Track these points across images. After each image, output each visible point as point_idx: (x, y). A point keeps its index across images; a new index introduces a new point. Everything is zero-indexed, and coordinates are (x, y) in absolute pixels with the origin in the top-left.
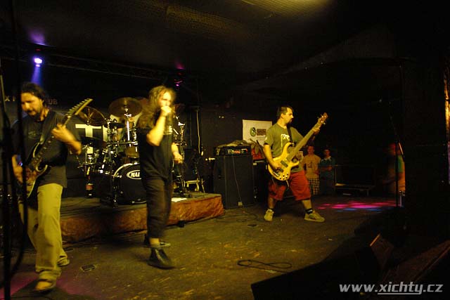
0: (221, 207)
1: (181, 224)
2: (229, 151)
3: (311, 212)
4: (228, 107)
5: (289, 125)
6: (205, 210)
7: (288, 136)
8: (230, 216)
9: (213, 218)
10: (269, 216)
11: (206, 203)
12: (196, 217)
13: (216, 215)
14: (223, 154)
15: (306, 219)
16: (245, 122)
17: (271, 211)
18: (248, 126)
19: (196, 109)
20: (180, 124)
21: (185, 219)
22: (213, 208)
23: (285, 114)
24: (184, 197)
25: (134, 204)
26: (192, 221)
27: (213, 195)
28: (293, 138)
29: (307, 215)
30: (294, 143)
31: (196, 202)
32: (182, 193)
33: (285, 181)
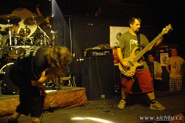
0: (85, 98)
1: (51, 110)
2: (94, 53)
3: (155, 102)
4: (96, 15)
5: (138, 33)
6: (72, 100)
7: (136, 42)
8: (92, 105)
9: (77, 106)
10: (122, 105)
11: (73, 95)
12: (65, 104)
13: (80, 104)
14: (89, 55)
15: (151, 108)
16: (111, 28)
17: (123, 101)
18: (114, 31)
19: (69, 17)
20: (52, 32)
21: (55, 105)
22: (78, 98)
23: (133, 24)
24: (56, 89)
25: (15, 94)
26: (61, 108)
27: (79, 88)
28: (142, 43)
29: (151, 105)
30: (141, 47)
31: (65, 93)
32: (54, 86)
33: (131, 77)
